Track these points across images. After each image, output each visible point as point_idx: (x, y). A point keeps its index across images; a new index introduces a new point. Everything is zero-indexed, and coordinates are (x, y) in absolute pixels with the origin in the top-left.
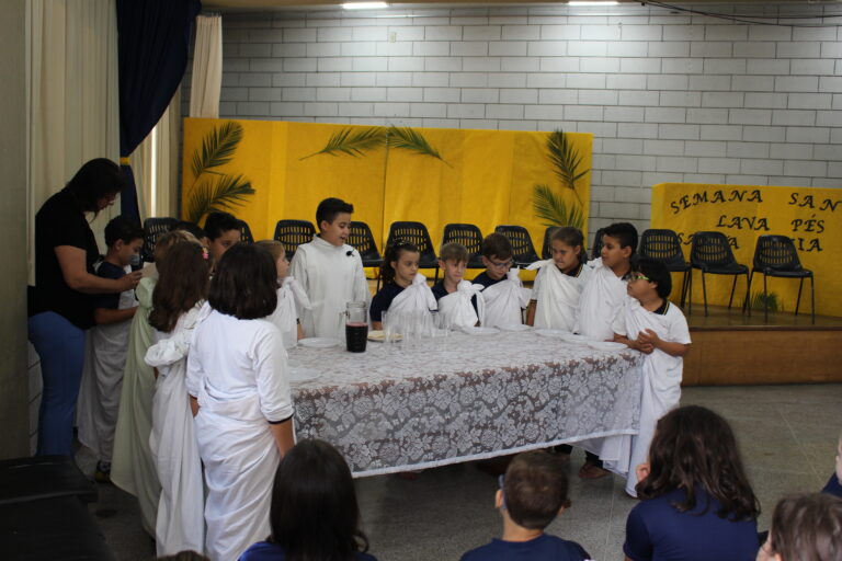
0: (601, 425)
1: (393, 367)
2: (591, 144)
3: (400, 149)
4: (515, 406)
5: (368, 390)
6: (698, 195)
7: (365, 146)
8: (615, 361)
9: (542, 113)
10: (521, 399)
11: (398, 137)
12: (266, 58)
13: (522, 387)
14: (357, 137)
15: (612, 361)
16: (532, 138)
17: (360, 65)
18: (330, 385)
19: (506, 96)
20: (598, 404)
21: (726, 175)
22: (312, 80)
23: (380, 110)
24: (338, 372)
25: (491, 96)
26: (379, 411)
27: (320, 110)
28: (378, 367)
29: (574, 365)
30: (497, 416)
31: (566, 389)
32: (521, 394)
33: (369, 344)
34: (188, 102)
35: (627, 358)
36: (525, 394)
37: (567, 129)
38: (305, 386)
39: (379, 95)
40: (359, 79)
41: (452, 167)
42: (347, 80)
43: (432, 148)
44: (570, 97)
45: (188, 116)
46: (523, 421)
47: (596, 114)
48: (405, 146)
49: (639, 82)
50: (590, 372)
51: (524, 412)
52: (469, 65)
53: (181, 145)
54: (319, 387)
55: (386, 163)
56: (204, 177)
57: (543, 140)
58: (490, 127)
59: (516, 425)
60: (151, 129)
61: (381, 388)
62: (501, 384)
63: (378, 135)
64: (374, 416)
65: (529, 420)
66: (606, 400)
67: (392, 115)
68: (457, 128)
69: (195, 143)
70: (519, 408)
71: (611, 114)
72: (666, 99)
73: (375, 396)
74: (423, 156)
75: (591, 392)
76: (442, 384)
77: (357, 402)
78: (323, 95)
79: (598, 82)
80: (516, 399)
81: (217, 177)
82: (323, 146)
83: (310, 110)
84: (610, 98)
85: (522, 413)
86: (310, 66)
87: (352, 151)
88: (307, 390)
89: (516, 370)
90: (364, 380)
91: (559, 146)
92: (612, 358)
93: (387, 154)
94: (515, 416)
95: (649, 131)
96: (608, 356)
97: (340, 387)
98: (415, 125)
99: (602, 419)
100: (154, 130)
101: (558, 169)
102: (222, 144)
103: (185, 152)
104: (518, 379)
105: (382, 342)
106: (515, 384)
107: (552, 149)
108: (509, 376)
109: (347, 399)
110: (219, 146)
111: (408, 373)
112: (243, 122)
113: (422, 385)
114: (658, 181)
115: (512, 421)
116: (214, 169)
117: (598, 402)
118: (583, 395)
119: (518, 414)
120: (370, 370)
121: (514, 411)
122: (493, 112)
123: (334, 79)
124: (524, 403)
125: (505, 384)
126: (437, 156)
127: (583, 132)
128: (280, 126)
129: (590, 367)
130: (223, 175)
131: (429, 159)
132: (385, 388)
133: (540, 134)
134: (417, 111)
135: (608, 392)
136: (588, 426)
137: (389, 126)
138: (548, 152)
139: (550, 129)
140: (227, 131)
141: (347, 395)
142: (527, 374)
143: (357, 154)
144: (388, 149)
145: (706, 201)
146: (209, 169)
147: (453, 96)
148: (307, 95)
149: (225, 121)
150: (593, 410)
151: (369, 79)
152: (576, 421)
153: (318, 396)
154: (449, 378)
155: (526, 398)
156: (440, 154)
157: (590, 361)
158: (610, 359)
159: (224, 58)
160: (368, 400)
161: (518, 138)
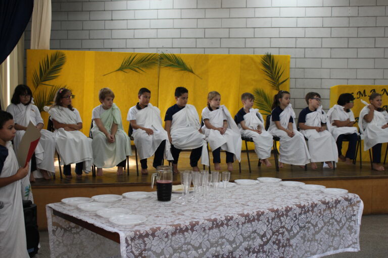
0: (332, 246)
1: (194, 211)
2: (289, 62)
3: (167, 68)
4: (278, 236)
5: (181, 229)
6: (360, 92)
7: (145, 66)
8: (339, 201)
9: (257, 43)
10: (281, 230)
11: (166, 60)
12: (78, 11)
13: (282, 223)
14: (139, 61)
15: (337, 202)
16: (252, 59)
17: (139, 15)
18: (155, 226)
19: (234, 33)
20: (330, 231)
21: (375, 79)
22: (109, 25)
23: (153, 43)
24: (158, 217)
25: (224, 33)
26: (189, 244)
27: (115, 44)
28: (184, 212)
29: (314, 206)
30: (266, 243)
31: (309, 222)
32: (281, 227)
33: (173, 195)
34: (30, 40)
35: (346, 199)
36: (283, 227)
37: (274, 53)
38: (137, 228)
39: (152, 33)
40: (139, 24)
41: (201, 79)
42: (132, 25)
43: (188, 66)
44: (274, 33)
45: (29, 48)
46: (283, 246)
47: (291, 43)
48: (171, 65)
49: (318, 22)
50: (324, 210)
51: (283, 241)
52: (210, 14)
53: (25, 68)
54: (148, 229)
55: (159, 77)
56: (41, 87)
57: (259, 60)
58: (224, 53)
59: (278, 249)
60: (7, 57)
61: (190, 227)
62: (268, 221)
63: (153, 59)
64: (185, 247)
65: (286, 245)
66: (334, 228)
67: (161, 47)
68: (203, 53)
69: (34, 66)
70: (280, 237)
71: (301, 42)
72: (335, 33)
73: (185, 233)
74: (183, 72)
75: (325, 223)
76: (231, 222)
77: (173, 238)
78: (116, 34)
79: (291, 23)
80: (278, 231)
81: (49, 88)
82: (118, 66)
83: (108, 44)
84: (299, 33)
85: (282, 241)
86: (107, 16)
87: (137, 69)
88: (139, 231)
89: (277, 211)
90: (176, 223)
91: (269, 63)
92: (337, 200)
93: (159, 71)
94: (277, 243)
95: (325, 53)
96: (335, 199)
97: (162, 228)
98: (176, 52)
99: (332, 242)
100: (8, 58)
101: (269, 78)
102: (53, 66)
103: (28, 71)
104: (279, 217)
105: (181, 193)
106: (277, 220)
107: (265, 66)
108: (273, 215)
109: (167, 237)
110: (50, 68)
111: (206, 215)
112: (65, 52)
113: (217, 224)
114: (334, 84)
115: (275, 247)
116: (47, 82)
117: (330, 230)
118: (320, 226)
119: (279, 241)
120: (178, 214)
121: (277, 239)
122: (225, 43)
123: (123, 25)
124: (283, 234)
125: (270, 221)
126: (192, 72)
127: (283, 55)
128: (90, 54)
129: (324, 207)
130: (53, 86)
131: (187, 74)
132: (193, 227)
133: (257, 56)
134: (177, 43)
135: (335, 223)
136: (324, 248)
137: (160, 53)
138: (262, 67)
139: (263, 53)
140: (55, 58)
141: (167, 233)
142: (285, 213)
143: (141, 72)
144: (160, 68)
145: (365, 96)
146: (44, 83)
147: (200, 33)
148: (106, 34)
149: (54, 51)
150: (327, 236)
151: (146, 24)
152: (316, 244)
153: (147, 235)
154: (234, 218)
155: (284, 230)
156: (193, 70)
157: (324, 203)
158: (336, 201)
159: (52, 12)
160: (181, 236)
161: (243, 59)
